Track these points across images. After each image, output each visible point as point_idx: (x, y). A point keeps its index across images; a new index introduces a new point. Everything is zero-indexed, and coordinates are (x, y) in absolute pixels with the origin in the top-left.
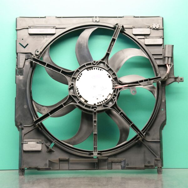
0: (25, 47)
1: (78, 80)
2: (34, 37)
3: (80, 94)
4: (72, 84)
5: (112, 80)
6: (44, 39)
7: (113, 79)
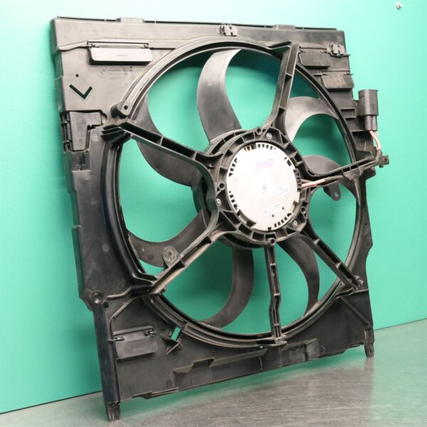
0: (84, 96)
1: (230, 174)
2: (104, 70)
3: (239, 208)
4: (222, 185)
5: (295, 171)
6: (126, 74)
7: (296, 167)
